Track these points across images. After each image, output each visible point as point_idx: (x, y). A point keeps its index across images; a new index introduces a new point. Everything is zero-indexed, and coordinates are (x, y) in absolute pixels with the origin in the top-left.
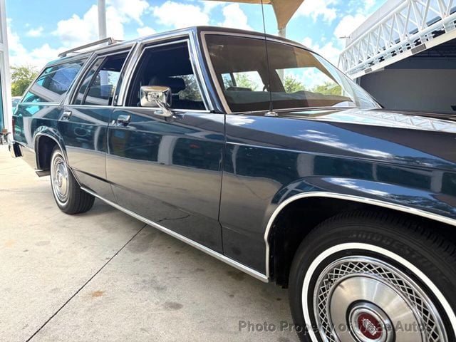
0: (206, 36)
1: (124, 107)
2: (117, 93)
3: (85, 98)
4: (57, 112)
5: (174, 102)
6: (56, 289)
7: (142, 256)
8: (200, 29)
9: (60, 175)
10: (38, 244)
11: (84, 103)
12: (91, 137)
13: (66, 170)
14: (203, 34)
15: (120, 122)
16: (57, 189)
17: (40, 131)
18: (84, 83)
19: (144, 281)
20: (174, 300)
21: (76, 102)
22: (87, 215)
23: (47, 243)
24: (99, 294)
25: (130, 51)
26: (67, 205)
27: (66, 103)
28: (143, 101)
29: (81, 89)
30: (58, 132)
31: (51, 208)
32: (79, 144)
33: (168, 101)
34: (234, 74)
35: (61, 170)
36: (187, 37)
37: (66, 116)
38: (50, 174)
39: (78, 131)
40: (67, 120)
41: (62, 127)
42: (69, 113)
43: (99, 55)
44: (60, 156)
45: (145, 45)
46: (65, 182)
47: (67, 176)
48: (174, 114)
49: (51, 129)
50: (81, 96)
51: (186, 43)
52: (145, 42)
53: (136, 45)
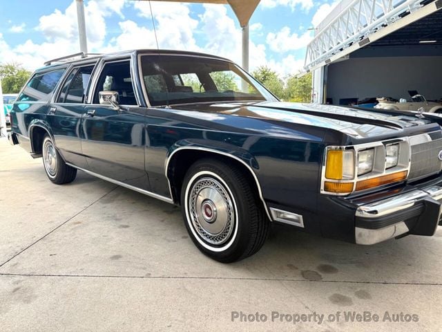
0: (142, 57)
1: (92, 104)
2: (87, 95)
3: (66, 97)
4: (46, 108)
5: (121, 101)
6: (51, 222)
7: (109, 205)
8: (138, 52)
9: (50, 155)
10: (37, 201)
11: (66, 101)
12: (74, 127)
13: (54, 151)
14: (139, 55)
15: (89, 114)
16: (48, 166)
17: (33, 123)
18: (65, 86)
19: (108, 217)
20: (126, 224)
21: (59, 100)
22: (71, 185)
23: (44, 200)
24: (79, 223)
25: (96, 64)
26: (56, 178)
27: (52, 102)
28: (101, 100)
29: (63, 90)
30: (47, 123)
31: (44, 181)
32: (65, 133)
33: (117, 100)
34: (181, 75)
35: (50, 152)
36: (130, 58)
37: (53, 112)
38: (42, 156)
39: (63, 122)
40: (53, 114)
41: (50, 120)
42: (54, 109)
43: (75, 66)
44: (49, 141)
45: (106, 61)
46: (54, 161)
47: (55, 156)
48: (121, 108)
49: (41, 121)
50: (63, 95)
51: (129, 61)
52: (105, 59)
53: (100, 60)
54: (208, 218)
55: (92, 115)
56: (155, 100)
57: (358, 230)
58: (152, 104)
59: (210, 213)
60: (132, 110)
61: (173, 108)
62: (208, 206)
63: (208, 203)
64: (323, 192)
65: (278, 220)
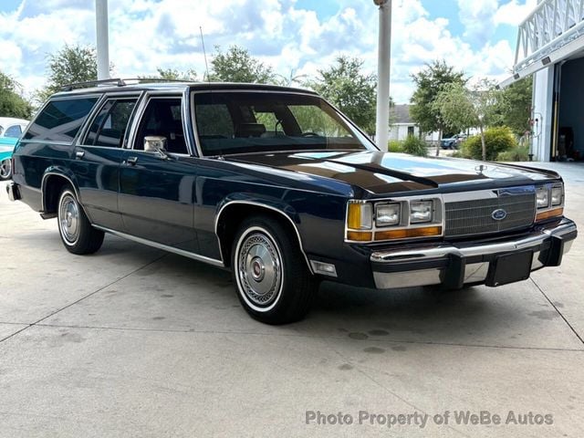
0: (196, 95)
1: (133, 150)
2: (127, 138)
3: (97, 138)
5: (169, 148)
6: (82, 290)
8: (192, 88)
9: (70, 214)
11: (97, 143)
13: (76, 208)
14: (193, 93)
15: (130, 162)
16: (65, 229)
17: (50, 171)
19: (148, 287)
20: (169, 294)
21: (89, 141)
22: (95, 255)
25: (139, 98)
26: (76, 246)
27: (78, 144)
28: (147, 146)
29: (93, 129)
31: (57, 250)
33: (165, 146)
35: (70, 209)
36: (181, 95)
37: (79, 157)
38: (57, 216)
40: (79, 160)
42: (82, 154)
43: (109, 97)
44: (69, 195)
45: (151, 95)
46: (75, 222)
47: (78, 215)
48: (169, 156)
50: (93, 135)
51: (180, 100)
52: (150, 92)
53: (143, 94)
54: (256, 276)
55: (134, 164)
56: (208, 149)
57: (376, 274)
58: (205, 154)
59: (258, 271)
60: (181, 159)
61: (226, 159)
62: (256, 264)
63: (258, 261)
64: (346, 241)
65: (319, 272)
